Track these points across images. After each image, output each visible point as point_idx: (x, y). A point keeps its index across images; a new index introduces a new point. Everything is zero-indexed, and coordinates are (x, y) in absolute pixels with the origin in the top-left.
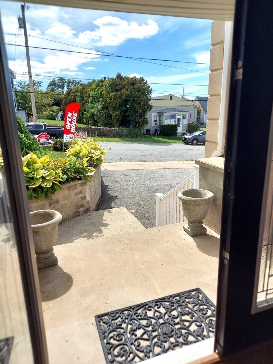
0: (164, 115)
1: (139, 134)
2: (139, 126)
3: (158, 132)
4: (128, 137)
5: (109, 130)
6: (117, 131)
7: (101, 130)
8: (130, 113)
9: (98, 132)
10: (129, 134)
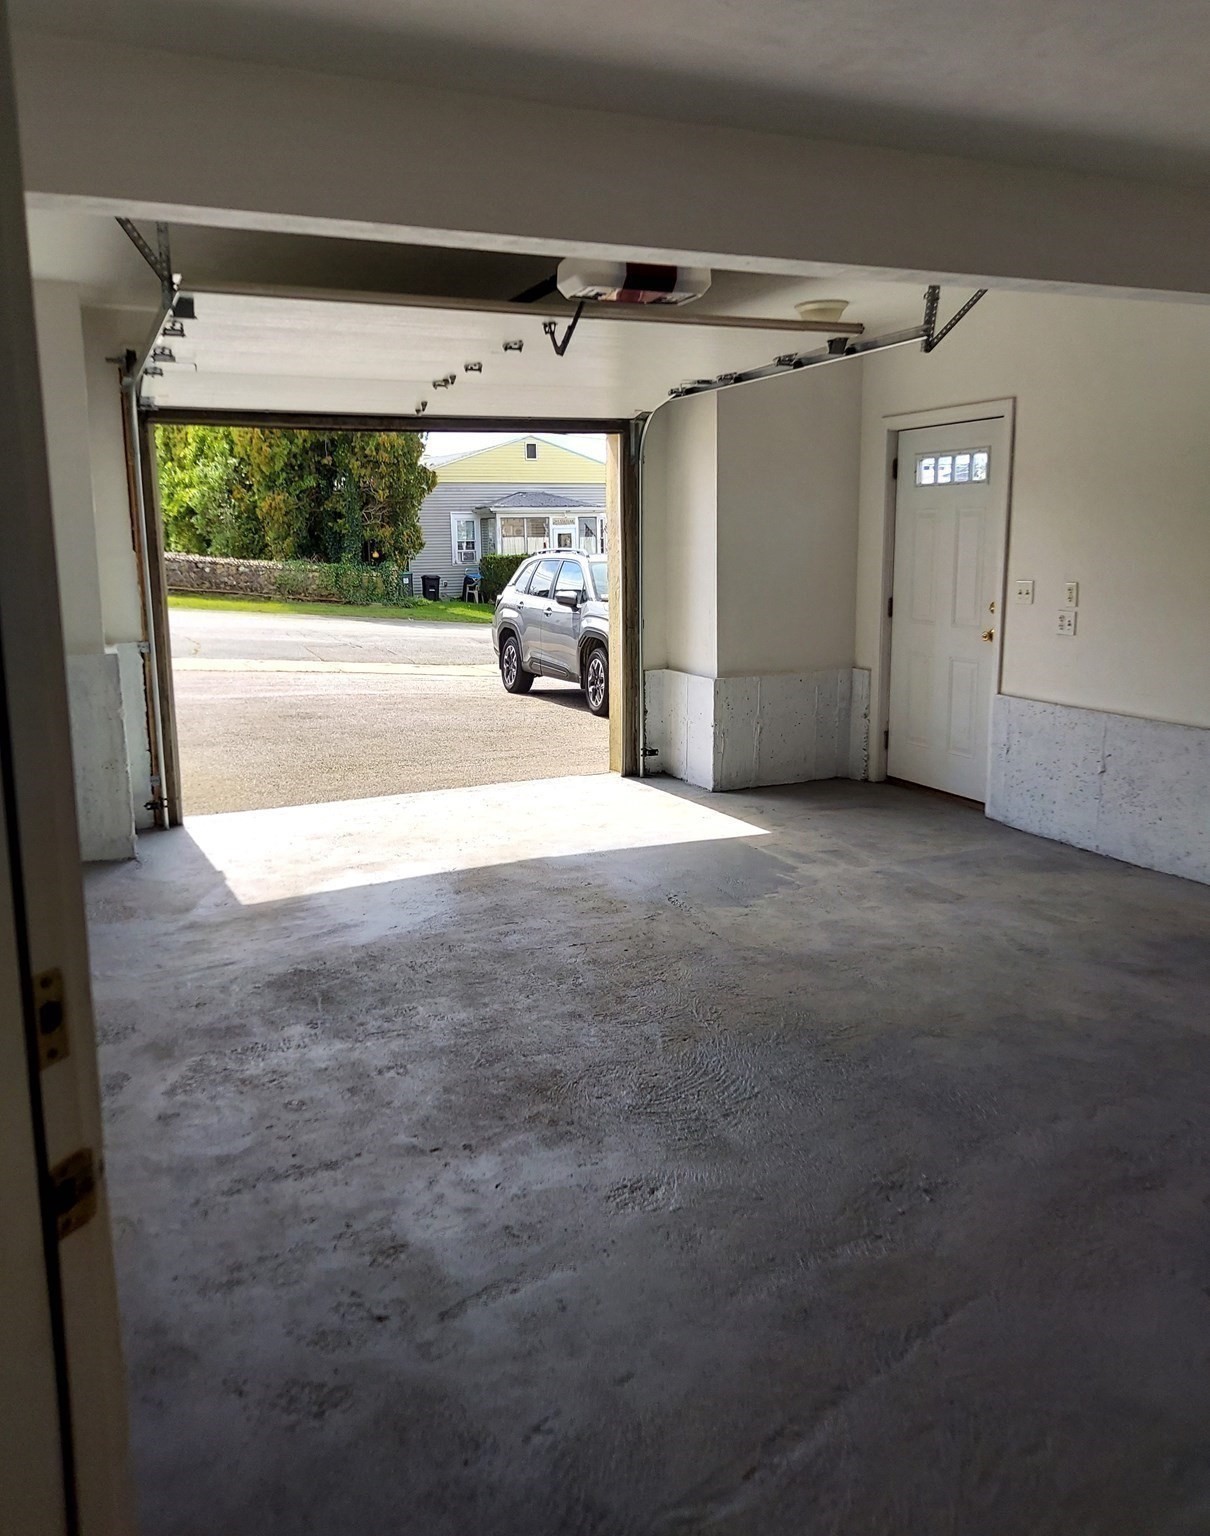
0: (498, 517)
1: (380, 590)
2: (383, 558)
3: (472, 588)
4: (330, 601)
5: (242, 569)
6: (281, 573)
7: (203, 569)
8: (338, 502)
9: (193, 575)
10: (334, 590)
